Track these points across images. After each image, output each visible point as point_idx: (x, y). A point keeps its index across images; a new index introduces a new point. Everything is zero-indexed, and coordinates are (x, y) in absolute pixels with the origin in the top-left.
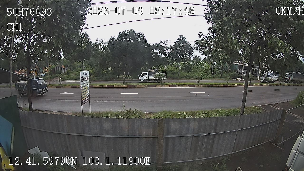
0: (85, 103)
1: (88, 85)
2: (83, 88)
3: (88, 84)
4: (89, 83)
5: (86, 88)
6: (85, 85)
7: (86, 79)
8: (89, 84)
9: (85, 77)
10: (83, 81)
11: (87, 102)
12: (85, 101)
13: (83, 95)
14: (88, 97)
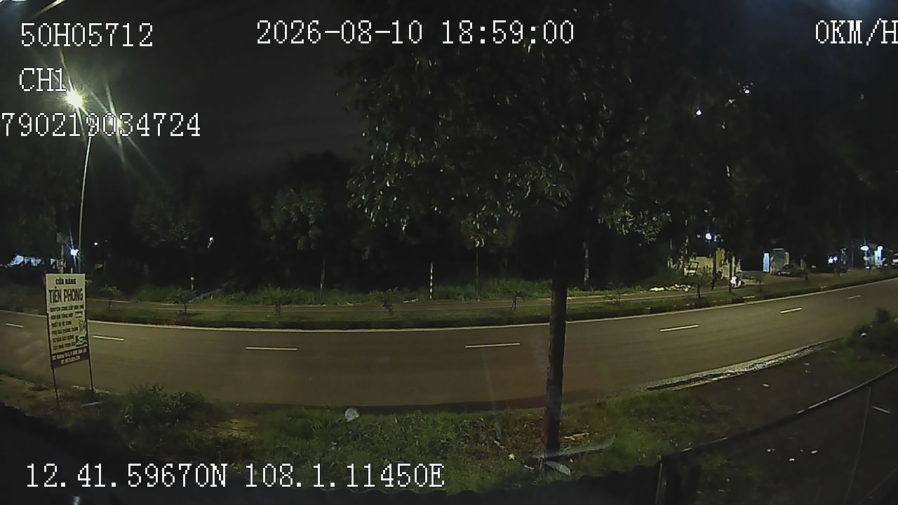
0: (68, 363)
1: (80, 315)
2: (61, 320)
3: (81, 312)
4: (83, 310)
5: (69, 323)
6: (65, 312)
7: (71, 295)
8: (85, 311)
9: (65, 290)
10: (56, 301)
11: (76, 361)
12: (68, 357)
13: (59, 340)
14: (81, 348)
